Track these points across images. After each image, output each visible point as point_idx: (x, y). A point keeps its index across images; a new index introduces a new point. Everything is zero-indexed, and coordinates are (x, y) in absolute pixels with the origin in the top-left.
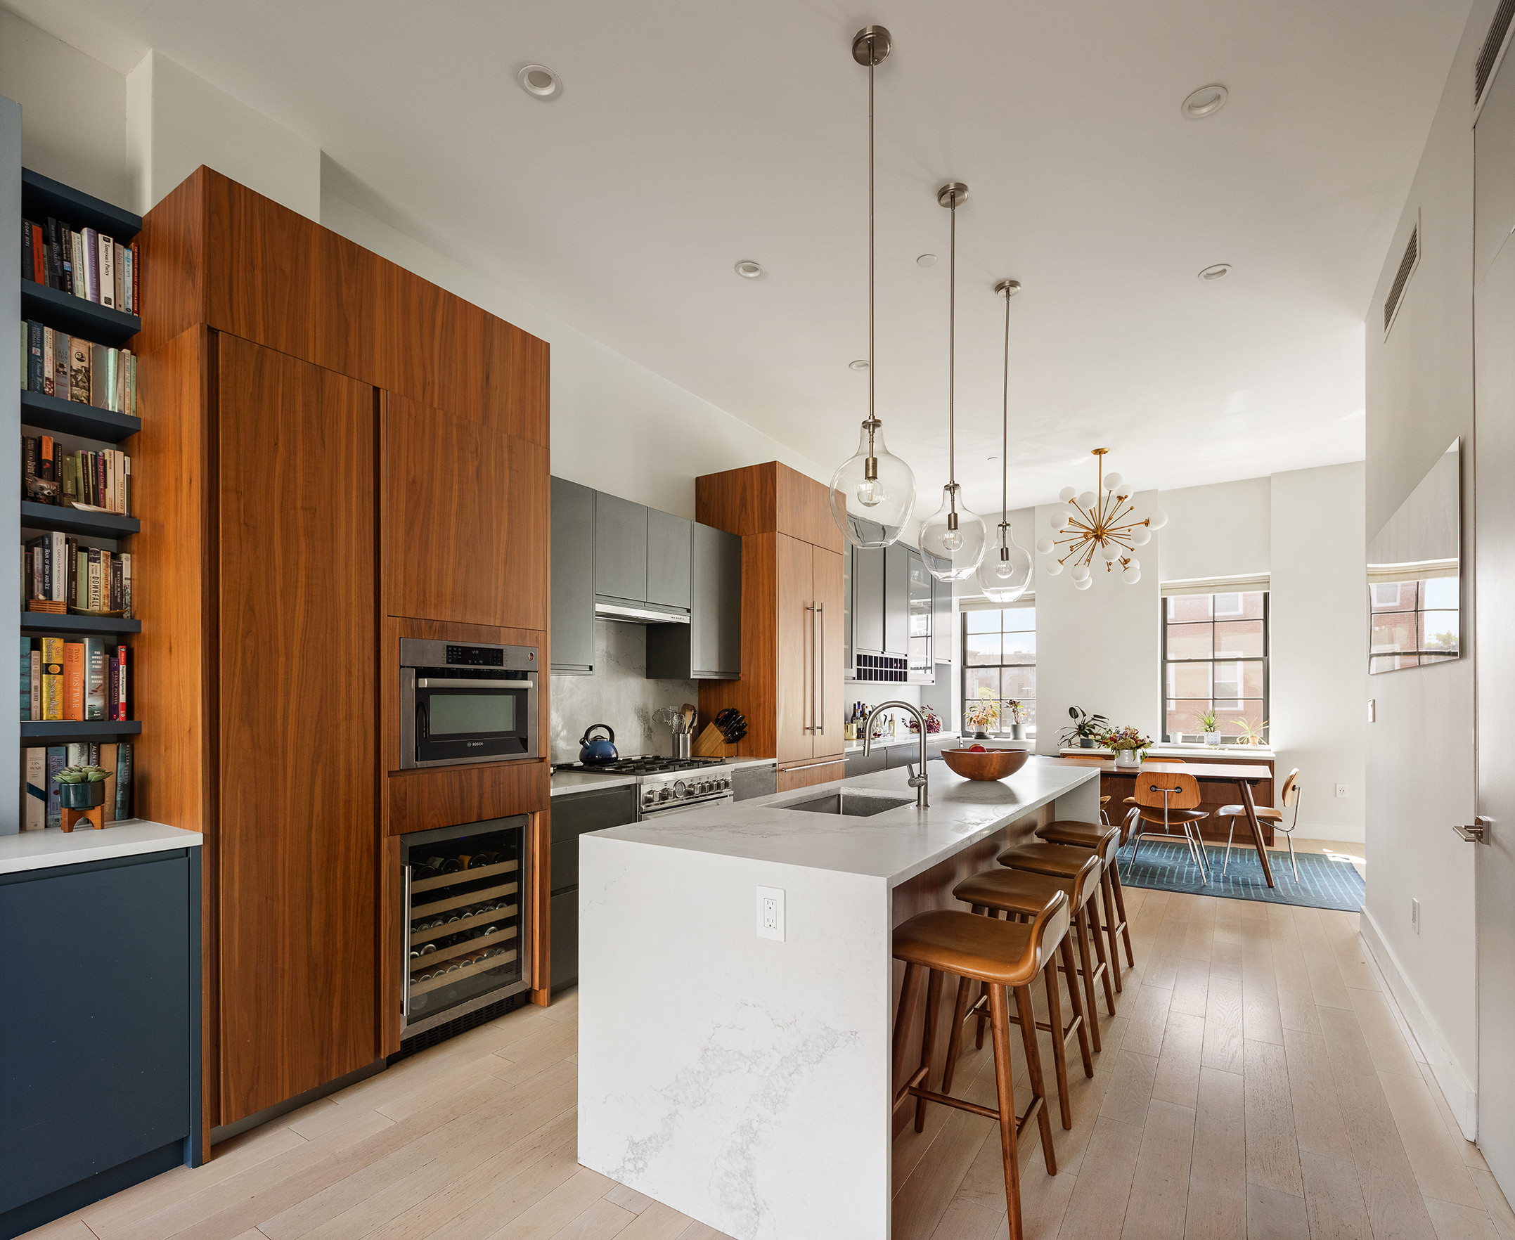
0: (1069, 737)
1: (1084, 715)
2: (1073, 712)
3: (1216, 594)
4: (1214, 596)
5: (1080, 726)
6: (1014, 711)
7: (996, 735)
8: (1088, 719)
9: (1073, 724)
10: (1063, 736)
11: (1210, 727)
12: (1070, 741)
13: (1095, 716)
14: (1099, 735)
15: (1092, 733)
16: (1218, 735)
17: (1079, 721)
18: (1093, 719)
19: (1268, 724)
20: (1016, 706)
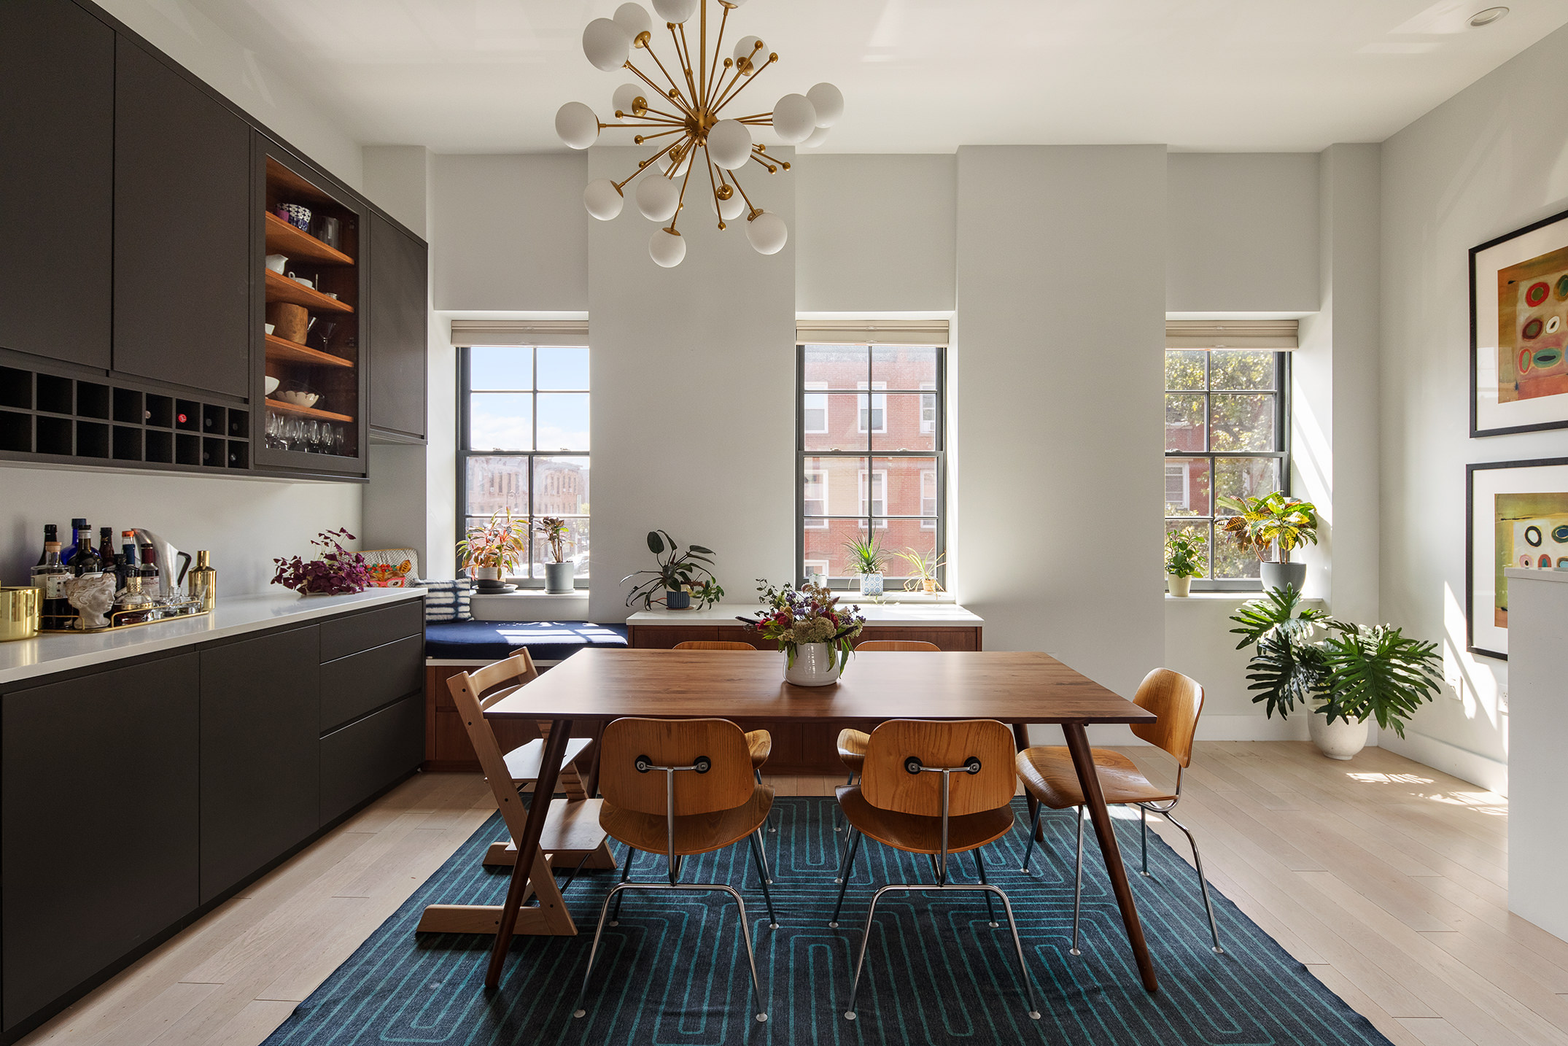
0: (647, 589)
1: (674, 547)
2: (655, 543)
3: (875, 346)
4: (870, 348)
5: (666, 568)
6: (552, 538)
7: (522, 585)
8: (680, 554)
9: (654, 563)
10: (636, 588)
11: (869, 566)
12: (648, 598)
13: (693, 548)
14: (700, 584)
15: (687, 581)
16: (875, 580)
17: (665, 557)
18: (689, 555)
19: (944, 559)
20: (556, 529)
